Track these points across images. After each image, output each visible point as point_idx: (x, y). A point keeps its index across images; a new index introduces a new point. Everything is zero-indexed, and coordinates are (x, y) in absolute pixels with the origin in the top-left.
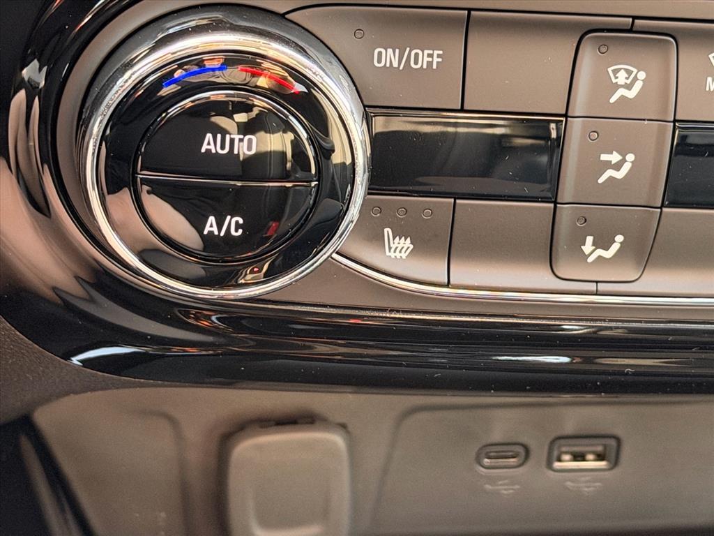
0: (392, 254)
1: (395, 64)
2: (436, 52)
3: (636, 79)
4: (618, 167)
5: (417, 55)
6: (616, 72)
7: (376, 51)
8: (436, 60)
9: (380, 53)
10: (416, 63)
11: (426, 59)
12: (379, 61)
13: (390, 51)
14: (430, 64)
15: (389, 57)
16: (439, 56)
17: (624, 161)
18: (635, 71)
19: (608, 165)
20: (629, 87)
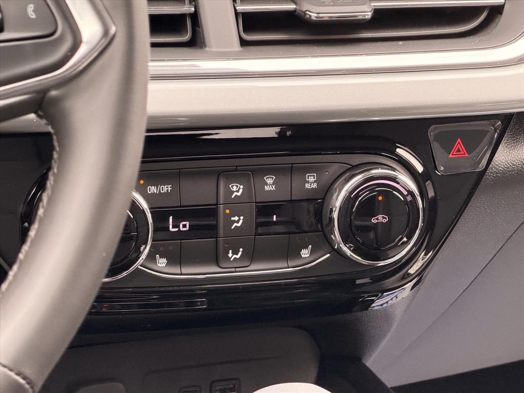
0: (160, 265)
1: (155, 192)
2: (169, 186)
3: (240, 188)
4: (238, 222)
5: (163, 187)
6: (232, 186)
7: (148, 188)
8: (169, 189)
9: (150, 188)
10: (163, 191)
11: (166, 189)
12: (150, 191)
13: (153, 187)
14: (167, 190)
15: (153, 189)
16: (170, 187)
17: (239, 220)
18: (239, 185)
19: (234, 222)
20: (238, 191)
